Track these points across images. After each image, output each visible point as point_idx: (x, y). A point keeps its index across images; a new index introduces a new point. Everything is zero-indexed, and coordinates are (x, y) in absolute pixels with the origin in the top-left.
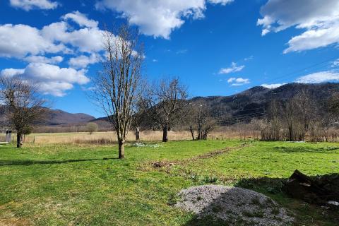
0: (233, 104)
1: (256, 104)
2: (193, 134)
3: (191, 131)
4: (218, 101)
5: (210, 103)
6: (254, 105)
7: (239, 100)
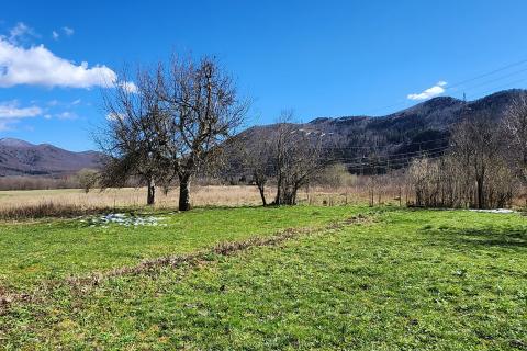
0: (391, 132)
1: (437, 132)
2: (262, 191)
3: (260, 184)
4: (362, 127)
5: (346, 130)
6: (433, 135)
7: (403, 124)
